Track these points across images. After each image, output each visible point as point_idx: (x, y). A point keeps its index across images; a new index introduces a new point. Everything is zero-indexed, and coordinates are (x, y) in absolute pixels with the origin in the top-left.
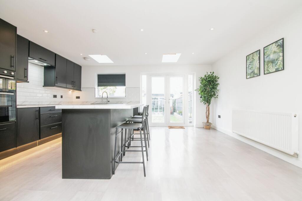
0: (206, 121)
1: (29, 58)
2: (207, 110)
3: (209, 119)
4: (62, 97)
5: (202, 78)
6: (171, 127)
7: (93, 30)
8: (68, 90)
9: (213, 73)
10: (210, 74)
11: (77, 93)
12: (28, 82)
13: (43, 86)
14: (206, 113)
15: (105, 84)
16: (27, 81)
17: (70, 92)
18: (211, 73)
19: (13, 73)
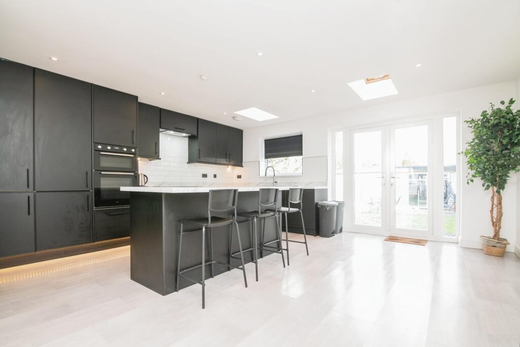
0: (492, 234)
1: (161, 130)
2: (493, 204)
3: (500, 228)
4: (215, 176)
5: (473, 120)
6: (392, 239)
7: (201, 76)
8: (225, 167)
9: (512, 102)
10: (503, 107)
11: (238, 170)
12: (160, 159)
13: (188, 163)
14: (492, 211)
15: (274, 154)
16: (158, 158)
17: (230, 168)
18: (503, 103)
19: (133, 150)
